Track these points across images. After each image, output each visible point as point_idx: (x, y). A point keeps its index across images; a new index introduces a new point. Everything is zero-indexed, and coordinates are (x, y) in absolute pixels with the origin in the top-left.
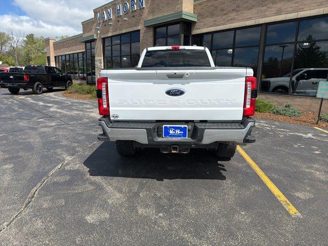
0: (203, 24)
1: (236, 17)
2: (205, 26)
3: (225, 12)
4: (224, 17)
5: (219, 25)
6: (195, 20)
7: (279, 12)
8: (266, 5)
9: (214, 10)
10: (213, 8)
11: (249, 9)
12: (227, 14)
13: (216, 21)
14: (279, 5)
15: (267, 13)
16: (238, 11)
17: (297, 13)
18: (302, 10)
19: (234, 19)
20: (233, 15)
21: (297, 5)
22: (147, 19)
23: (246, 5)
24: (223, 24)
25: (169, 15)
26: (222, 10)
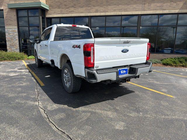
0: (53, 12)
1: (74, 10)
2: (55, 13)
3: (67, 7)
4: (67, 9)
5: (64, 14)
6: (48, 9)
7: (97, 11)
8: (90, 7)
9: (60, 4)
10: (59, 3)
11: (81, 7)
12: (69, 8)
13: (62, 11)
14: (96, 8)
15: (91, 11)
16: (75, 7)
17: (105, 13)
18: (107, 12)
19: (73, 11)
20: (72, 9)
21: (104, 9)
22: (9, 3)
23: (79, 5)
24: (66, 14)
25: (28, 3)
26: (65, 5)
